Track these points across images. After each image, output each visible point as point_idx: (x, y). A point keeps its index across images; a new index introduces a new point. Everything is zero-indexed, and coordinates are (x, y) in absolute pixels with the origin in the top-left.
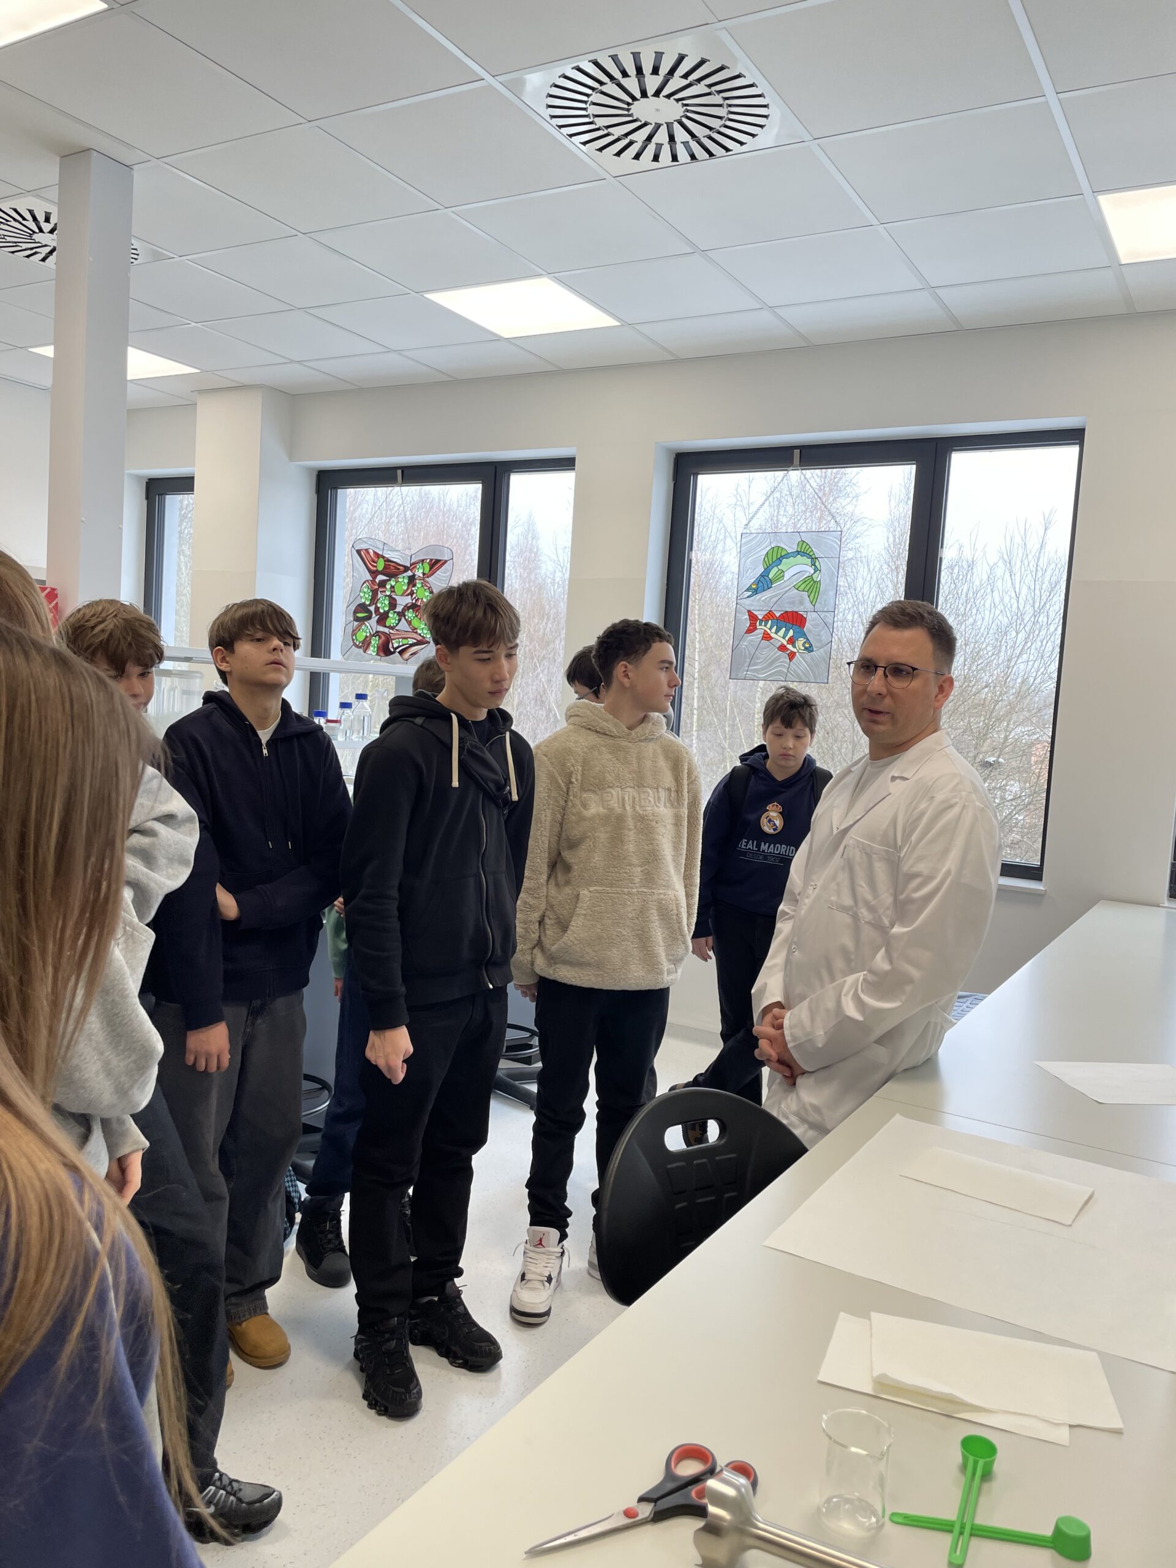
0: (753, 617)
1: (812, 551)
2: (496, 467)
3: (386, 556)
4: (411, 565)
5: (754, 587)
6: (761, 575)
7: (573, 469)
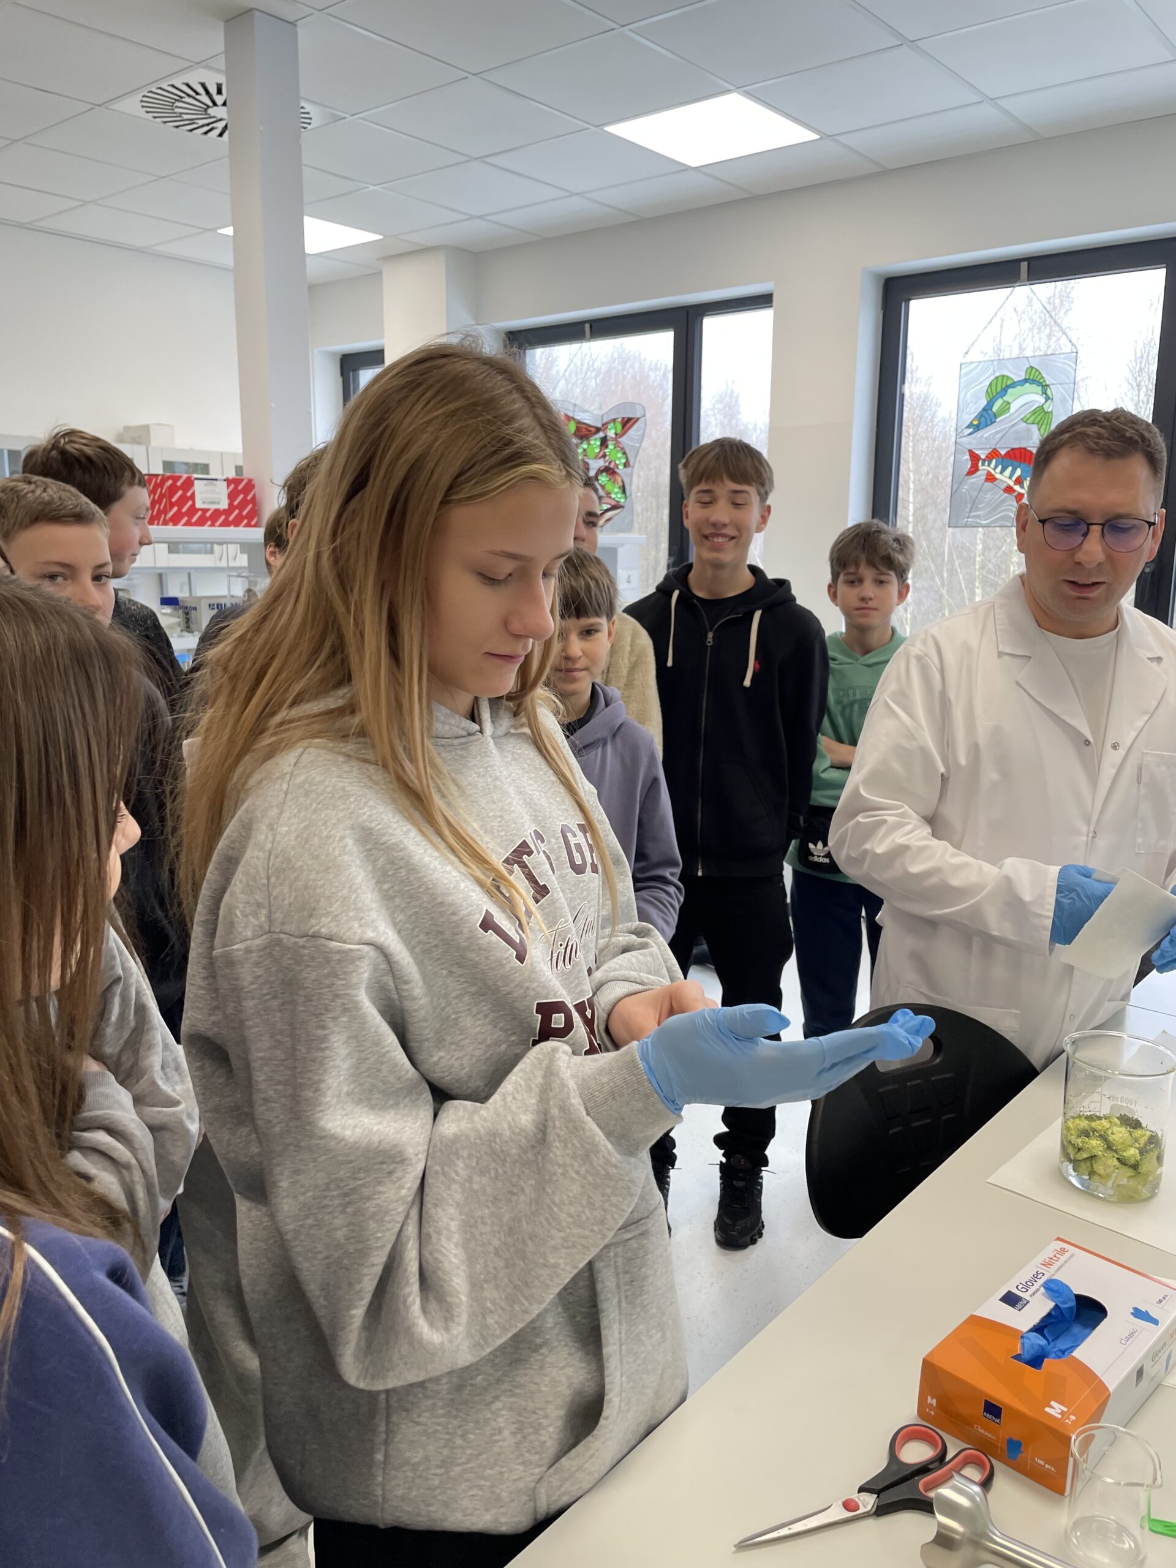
0: (975, 458)
1: (1042, 377)
2: (688, 312)
3: (578, 418)
4: (603, 425)
5: (975, 423)
6: (984, 409)
7: (771, 306)
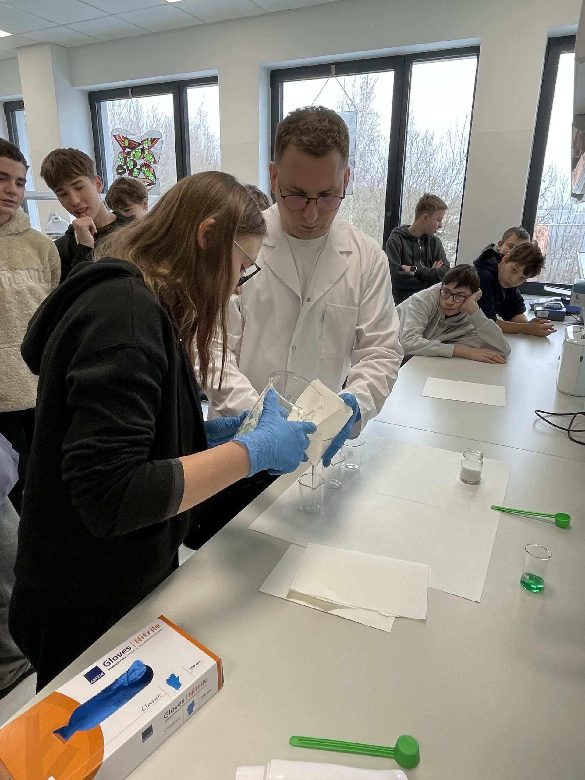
2: (179, 84)
3: (129, 138)
4: (142, 142)
7: (218, 83)
